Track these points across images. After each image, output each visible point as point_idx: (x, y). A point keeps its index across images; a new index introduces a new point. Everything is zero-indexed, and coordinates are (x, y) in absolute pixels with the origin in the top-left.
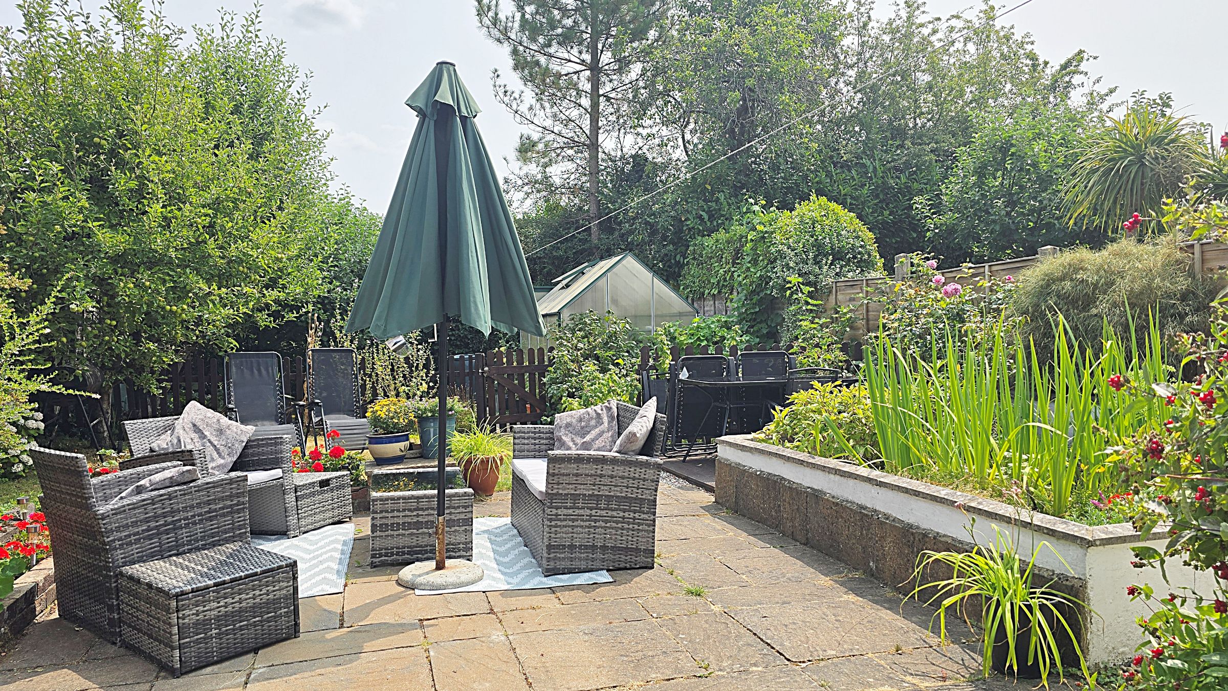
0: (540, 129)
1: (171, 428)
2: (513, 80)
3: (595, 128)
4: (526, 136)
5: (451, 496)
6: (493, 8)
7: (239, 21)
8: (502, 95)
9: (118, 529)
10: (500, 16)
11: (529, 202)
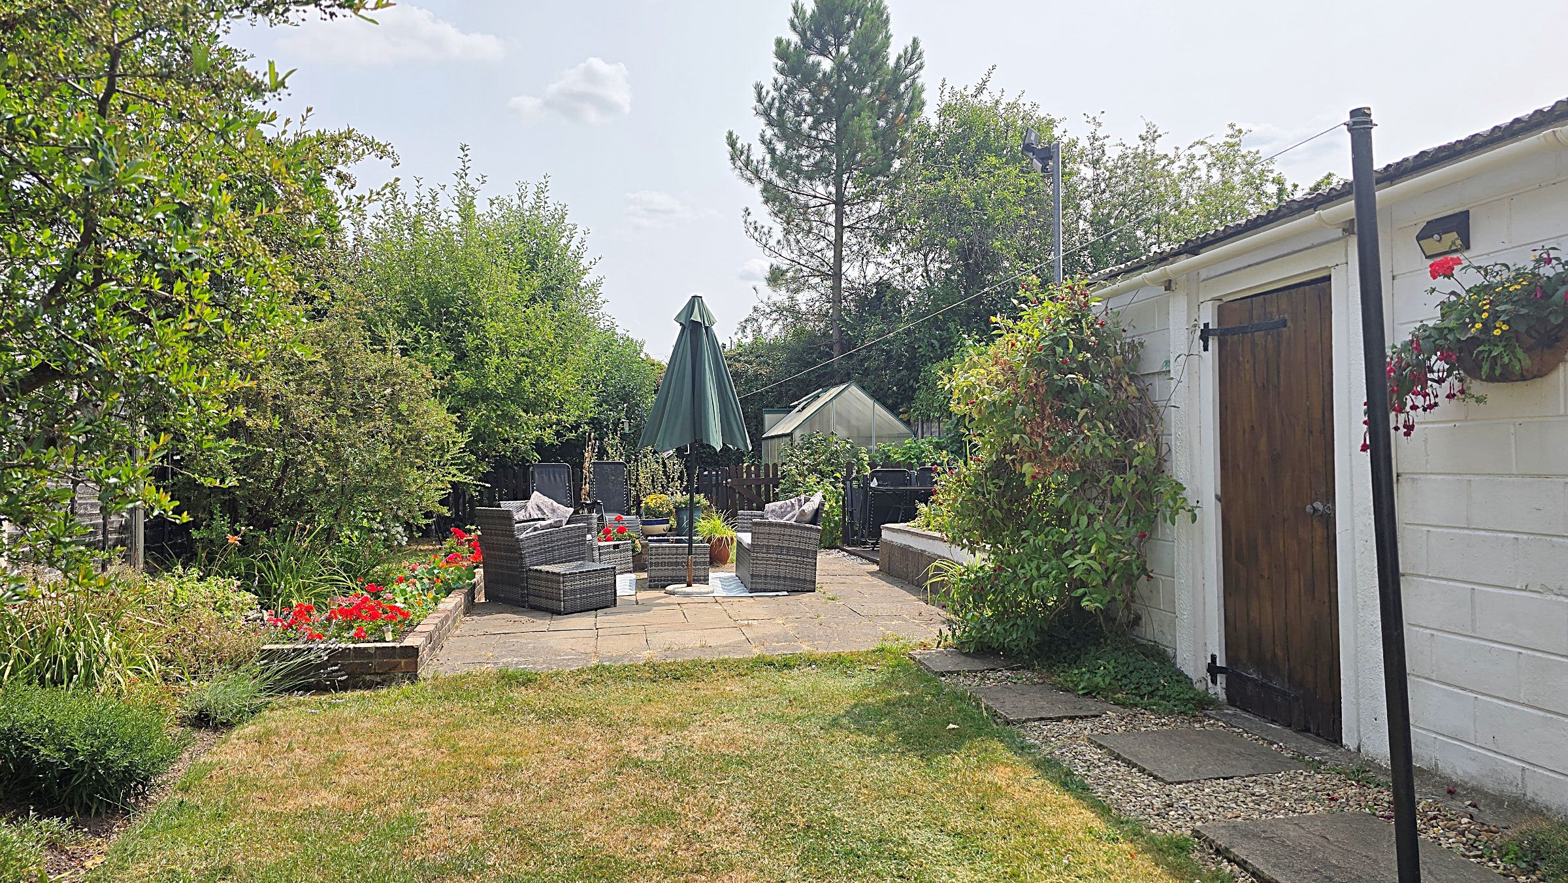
0: (789, 262)
1: (525, 507)
2: (763, 214)
3: (839, 258)
4: (775, 266)
5: (696, 547)
6: (746, 152)
7: (532, 190)
8: (752, 230)
9: (528, 547)
10: (751, 158)
11: (776, 328)
